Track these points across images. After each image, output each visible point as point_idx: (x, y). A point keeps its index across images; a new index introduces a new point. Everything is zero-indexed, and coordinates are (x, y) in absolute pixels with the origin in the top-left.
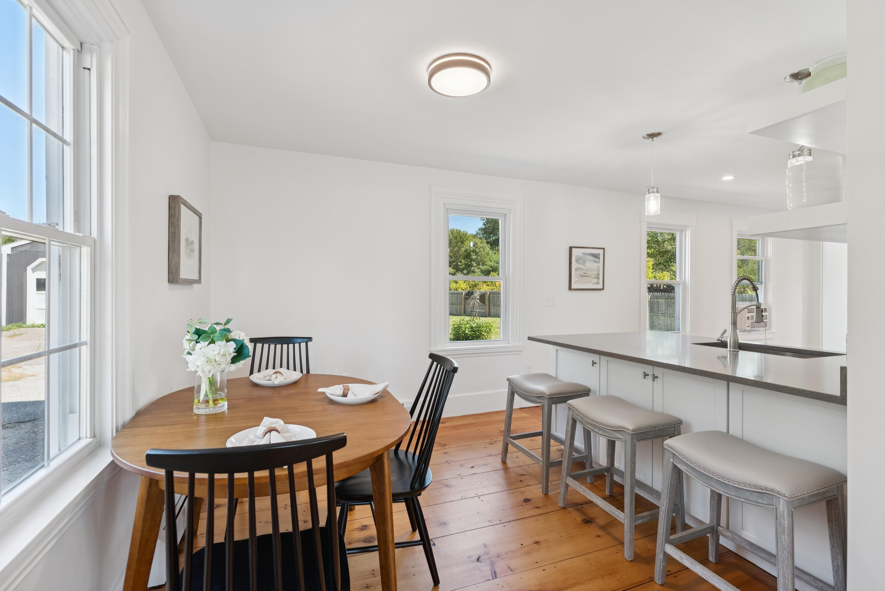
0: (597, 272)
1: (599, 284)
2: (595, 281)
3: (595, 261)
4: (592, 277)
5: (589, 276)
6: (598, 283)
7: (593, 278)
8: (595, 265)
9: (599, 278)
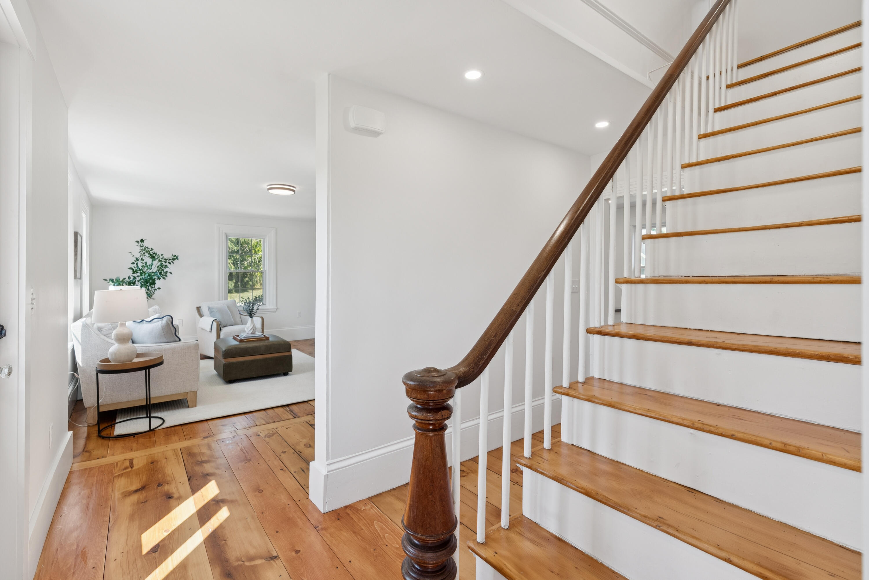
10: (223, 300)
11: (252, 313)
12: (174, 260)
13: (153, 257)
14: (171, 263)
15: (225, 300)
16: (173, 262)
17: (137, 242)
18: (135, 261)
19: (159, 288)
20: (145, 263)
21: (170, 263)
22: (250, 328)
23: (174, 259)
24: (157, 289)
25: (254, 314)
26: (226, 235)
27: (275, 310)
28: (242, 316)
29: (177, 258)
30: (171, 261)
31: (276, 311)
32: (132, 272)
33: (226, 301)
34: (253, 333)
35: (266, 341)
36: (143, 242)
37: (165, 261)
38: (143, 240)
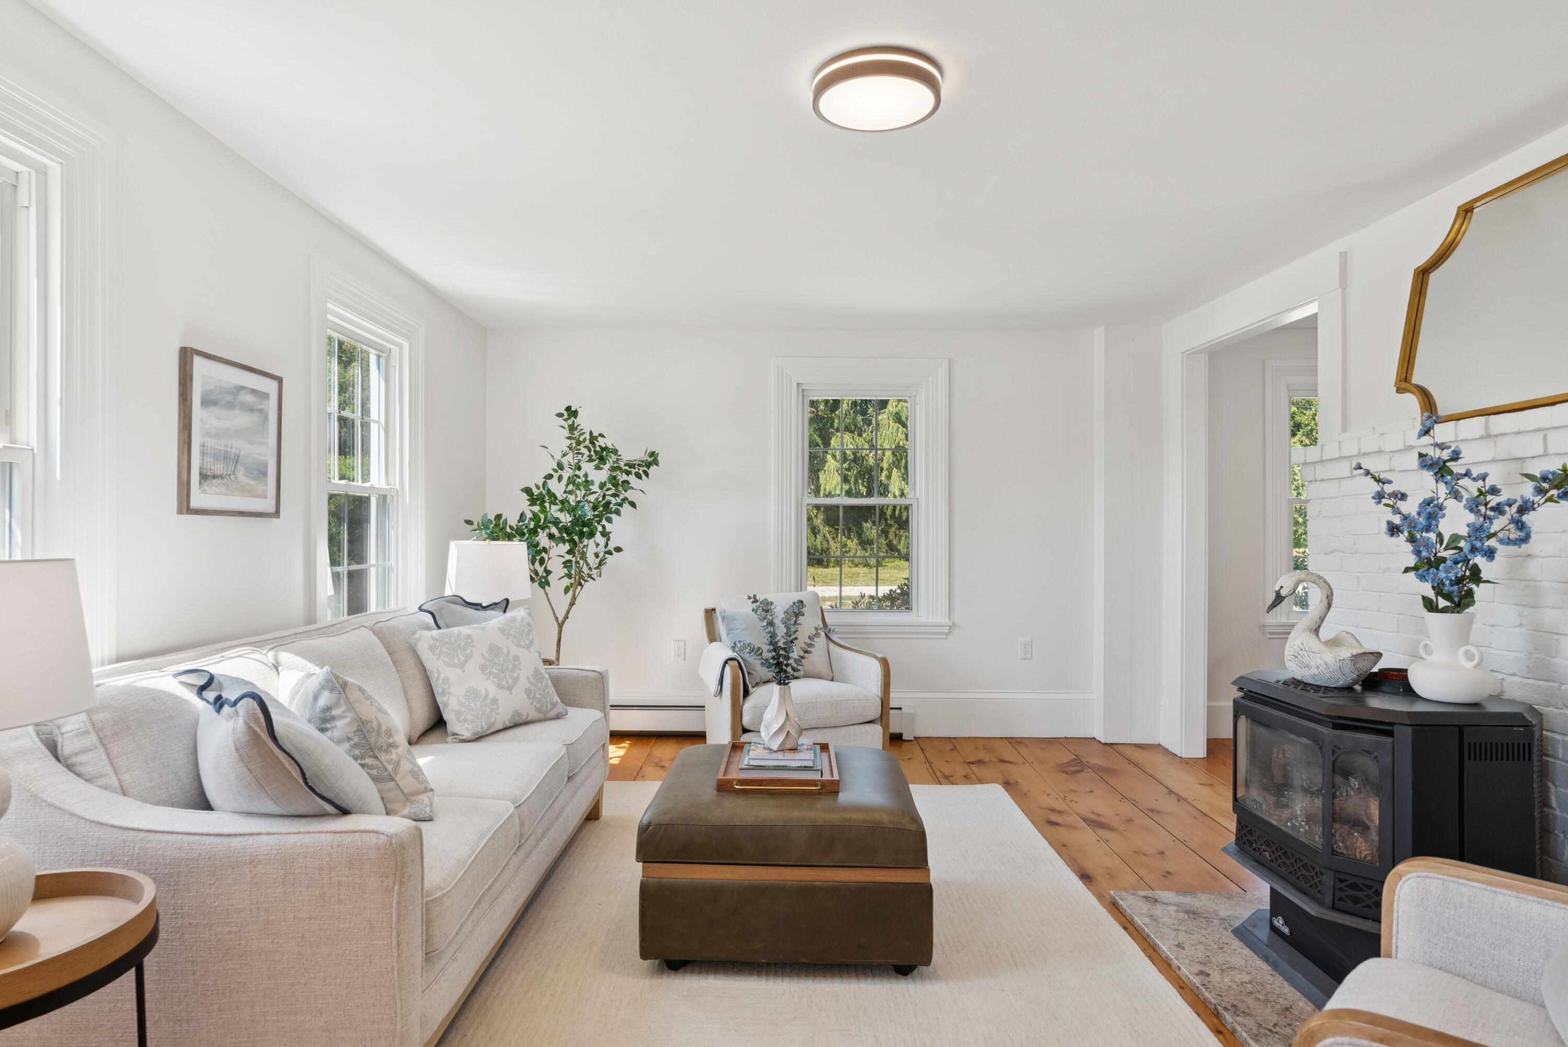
10: (790, 591)
11: (787, 665)
12: (649, 467)
13: (601, 456)
14: (643, 476)
15: (797, 591)
16: (647, 474)
17: (560, 415)
18: (556, 471)
19: (618, 549)
20: (584, 476)
21: (638, 476)
22: (776, 727)
23: (649, 465)
24: (613, 552)
25: (794, 670)
26: (801, 391)
27: (946, 630)
28: (832, 646)
29: (656, 462)
30: (642, 469)
31: (948, 634)
32: (528, 500)
33: (800, 593)
34: (788, 746)
35: (824, 802)
36: (576, 418)
37: (629, 469)
38: (573, 409)
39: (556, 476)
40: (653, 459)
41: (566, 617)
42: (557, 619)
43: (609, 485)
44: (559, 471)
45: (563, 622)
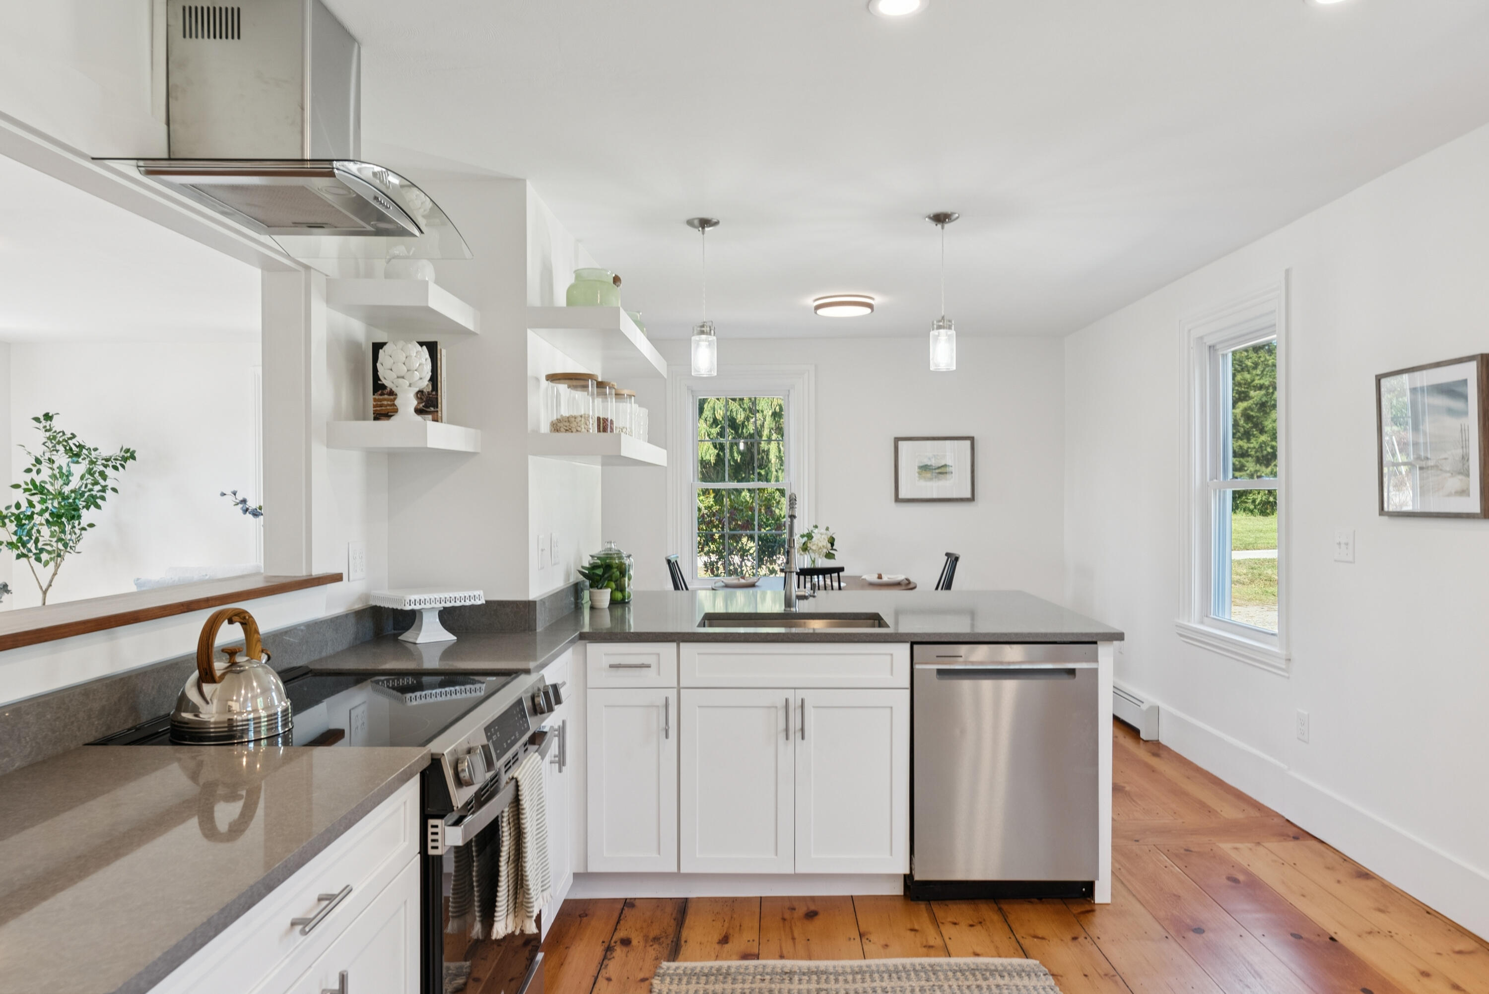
0: (1459, 452)
1: (1469, 495)
2: (1455, 483)
3: (1451, 412)
4: (1446, 472)
5: (1436, 467)
6: (1464, 492)
7: (1449, 472)
8: (1453, 423)
9: (1468, 471)
12: (125, 462)
13: (75, 453)
14: (120, 467)
16: (123, 466)
18: (34, 466)
19: (91, 525)
20: (57, 468)
21: (115, 468)
23: (125, 459)
24: (87, 528)
29: (133, 457)
30: (118, 462)
36: (51, 421)
37: (105, 463)
38: (50, 415)
39: (35, 469)
40: (129, 455)
41: (50, 585)
42: (41, 588)
43: (87, 476)
44: (38, 465)
45: (47, 590)
